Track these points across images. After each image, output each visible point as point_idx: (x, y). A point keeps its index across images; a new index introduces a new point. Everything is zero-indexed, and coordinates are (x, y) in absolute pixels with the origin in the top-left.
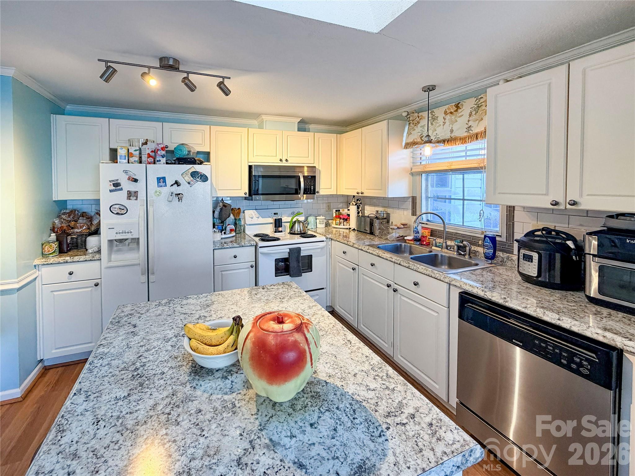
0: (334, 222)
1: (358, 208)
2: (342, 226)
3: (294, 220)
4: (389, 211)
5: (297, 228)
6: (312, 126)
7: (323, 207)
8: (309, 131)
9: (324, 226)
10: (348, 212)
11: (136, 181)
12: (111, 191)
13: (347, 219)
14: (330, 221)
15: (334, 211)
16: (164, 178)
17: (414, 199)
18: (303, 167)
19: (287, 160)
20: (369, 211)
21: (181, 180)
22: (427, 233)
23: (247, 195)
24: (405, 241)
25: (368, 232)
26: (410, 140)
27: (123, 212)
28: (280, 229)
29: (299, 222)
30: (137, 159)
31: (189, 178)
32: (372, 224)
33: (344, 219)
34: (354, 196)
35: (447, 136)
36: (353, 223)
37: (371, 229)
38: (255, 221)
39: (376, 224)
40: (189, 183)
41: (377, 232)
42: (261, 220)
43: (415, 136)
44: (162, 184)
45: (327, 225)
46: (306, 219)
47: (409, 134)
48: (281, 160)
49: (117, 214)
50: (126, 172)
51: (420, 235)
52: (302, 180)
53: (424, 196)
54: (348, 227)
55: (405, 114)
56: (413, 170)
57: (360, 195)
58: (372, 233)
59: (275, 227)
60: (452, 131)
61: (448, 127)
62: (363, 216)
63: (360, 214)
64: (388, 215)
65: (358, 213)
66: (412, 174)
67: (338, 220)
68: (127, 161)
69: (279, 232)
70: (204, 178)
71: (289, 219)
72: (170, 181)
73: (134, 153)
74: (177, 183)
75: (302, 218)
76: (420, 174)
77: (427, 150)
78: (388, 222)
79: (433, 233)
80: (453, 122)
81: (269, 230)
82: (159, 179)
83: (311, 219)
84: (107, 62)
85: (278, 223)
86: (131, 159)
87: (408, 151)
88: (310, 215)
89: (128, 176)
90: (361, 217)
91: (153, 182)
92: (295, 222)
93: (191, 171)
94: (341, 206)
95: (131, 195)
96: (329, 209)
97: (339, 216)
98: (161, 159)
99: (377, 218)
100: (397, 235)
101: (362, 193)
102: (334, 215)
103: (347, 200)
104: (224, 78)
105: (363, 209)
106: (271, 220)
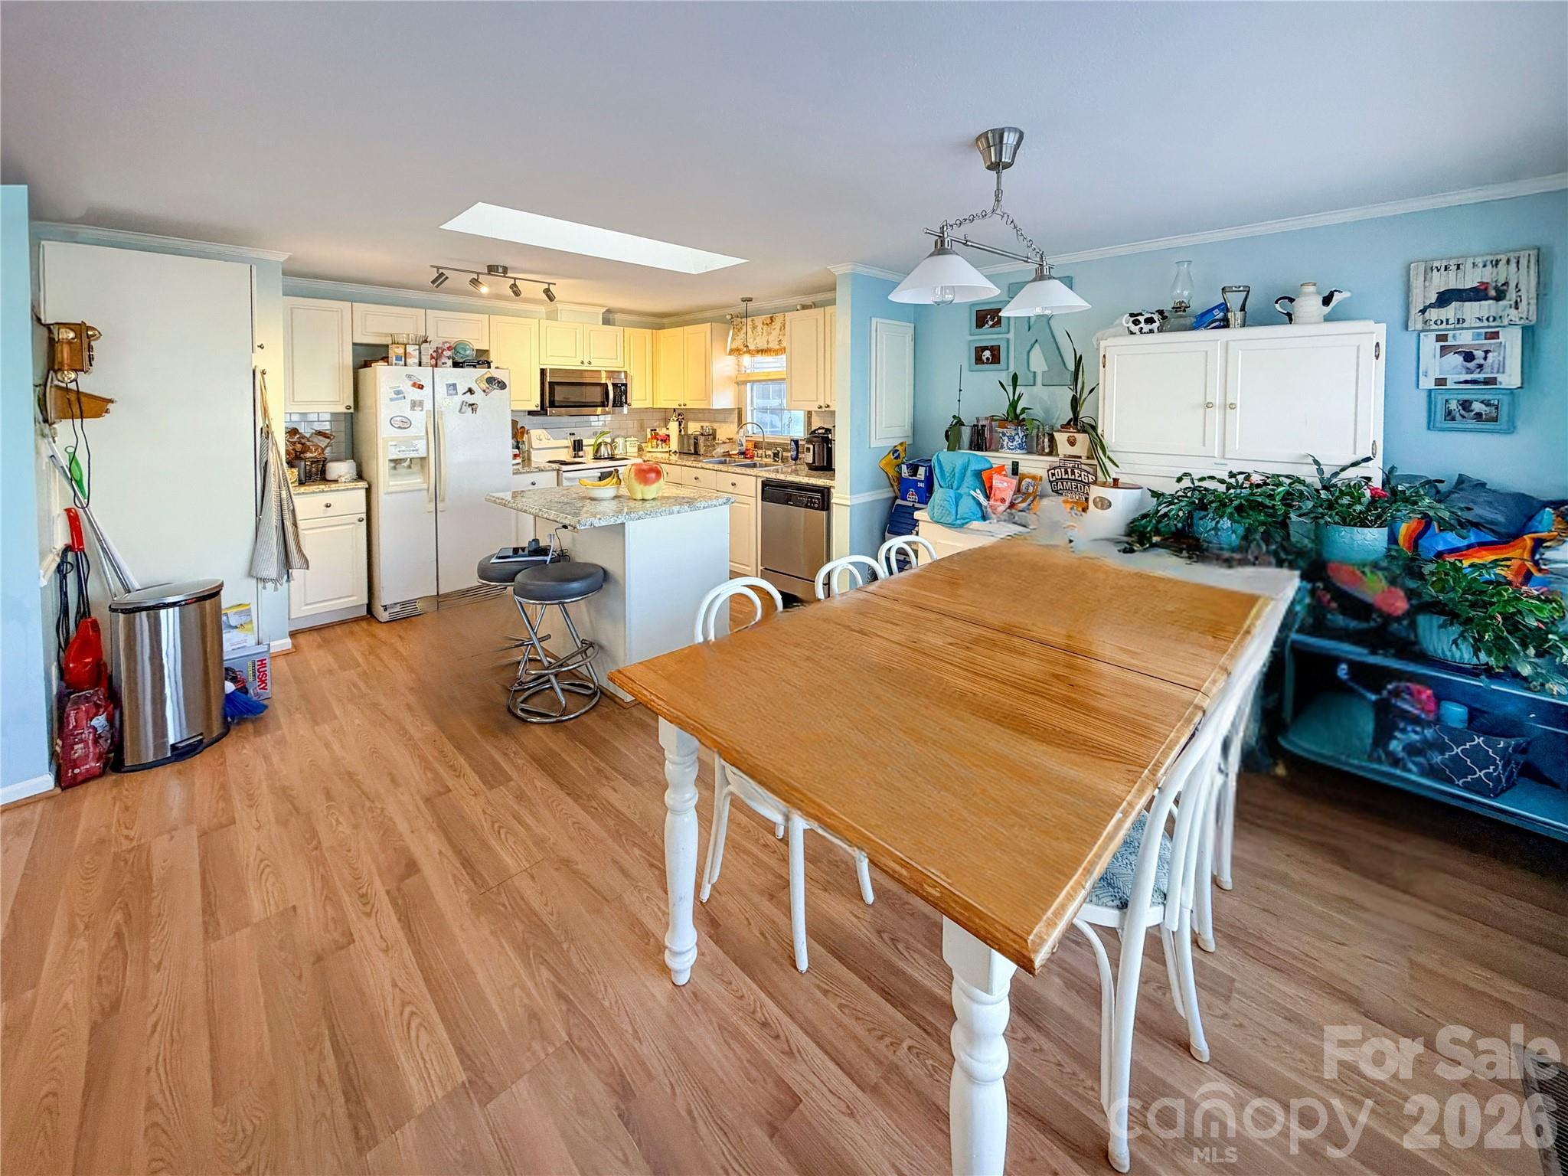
0: (649, 444)
1: (680, 425)
2: (659, 449)
3: (600, 441)
4: (715, 426)
5: (604, 451)
6: (617, 317)
7: (632, 425)
8: (614, 325)
9: (636, 449)
10: (667, 432)
11: (421, 387)
12: (391, 400)
13: (666, 440)
14: (643, 445)
15: (649, 430)
16: (454, 385)
17: (740, 411)
18: (600, 371)
19: (590, 363)
20: (693, 428)
21: (475, 387)
22: (750, 446)
23: (539, 409)
24: (730, 455)
25: (693, 451)
26: (734, 346)
27: (405, 425)
28: (581, 453)
29: (606, 444)
30: (417, 361)
31: (485, 385)
32: (696, 444)
33: (662, 440)
34: (675, 410)
35: (765, 347)
36: (674, 444)
37: (695, 448)
38: (545, 444)
39: (702, 439)
40: (484, 391)
41: (702, 450)
42: (553, 443)
43: (738, 344)
44: (452, 392)
45: (640, 449)
46: (613, 441)
47: (733, 339)
48: (582, 363)
49: (400, 428)
50: (409, 377)
51: (743, 449)
52: (610, 388)
53: (749, 408)
54: (667, 450)
55: (729, 317)
56: (739, 379)
57: (683, 407)
58: (696, 453)
59: (575, 450)
60: (768, 342)
61: (765, 338)
62: (686, 434)
63: (683, 433)
64: (714, 431)
65: (680, 431)
66: (738, 383)
67: (654, 442)
68: (403, 363)
69: (579, 457)
70: (502, 386)
71: (592, 441)
72: (462, 389)
73: (412, 353)
74: (470, 391)
75: (609, 440)
76: (745, 383)
77: (746, 359)
78: (714, 438)
79: (757, 445)
80: (769, 334)
81: (565, 455)
82: (448, 386)
83: (620, 441)
84: (438, 268)
85: (578, 446)
86: (408, 361)
87: (732, 359)
88: (618, 436)
89: (412, 383)
90: (683, 437)
91: (441, 389)
92: (600, 444)
93: (486, 376)
94: (657, 423)
95: (414, 405)
96: (642, 428)
97: (655, 437)
98: (446, 360)
99: (702, 434)
100: (723, 451)
101: (685, 405)
102: (649, 436)
103: (665, 415)
104: (549, 284)
105: (686, 428)
106: (569, 443)
